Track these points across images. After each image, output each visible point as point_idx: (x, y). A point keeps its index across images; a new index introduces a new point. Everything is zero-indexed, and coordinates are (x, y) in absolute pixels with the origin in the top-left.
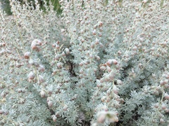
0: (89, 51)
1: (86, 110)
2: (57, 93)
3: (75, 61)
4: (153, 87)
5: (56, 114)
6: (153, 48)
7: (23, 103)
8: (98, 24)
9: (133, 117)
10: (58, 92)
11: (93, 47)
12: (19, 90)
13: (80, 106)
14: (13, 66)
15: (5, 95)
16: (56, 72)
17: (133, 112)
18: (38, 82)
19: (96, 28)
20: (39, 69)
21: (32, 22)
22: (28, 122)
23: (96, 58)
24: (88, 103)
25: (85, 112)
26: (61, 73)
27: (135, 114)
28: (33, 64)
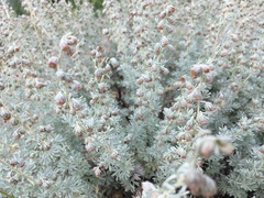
0: (150, 60)
1: (146, 159)
2: (100, 131)
3: (125, 83)
4: (256, 118)
5: (100, 165)
6: (255, 56)
7: (48, 148)
8: (167, 10)
9: (221, 171)
10: (102, 129)
11: (158, 52)
12: (42, 127)
13: (136, 154)
14: (30, 87)
15: (19, 136)
16: (97, 99)
17: (221, 162)
18: (71, 111)
19: (163, 17)
20: (73, 86)
21: (55, 22)
22: (55, 179)
23: (162, 72)
24: (148, 149)
25: (143, 163)
26: (105, 101)
27: (223, 166)
28: (63, 78)
